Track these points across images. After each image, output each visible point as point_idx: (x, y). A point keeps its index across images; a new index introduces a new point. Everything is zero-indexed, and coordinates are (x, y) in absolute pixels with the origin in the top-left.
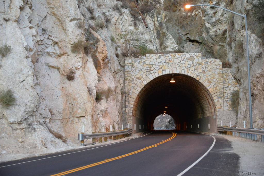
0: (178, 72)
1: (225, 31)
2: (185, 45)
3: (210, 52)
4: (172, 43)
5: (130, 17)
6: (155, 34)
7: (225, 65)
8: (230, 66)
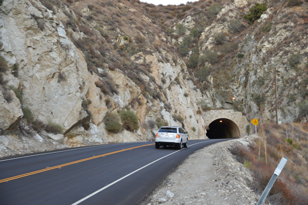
0: (224, 118)
1: (243, 99)
2: (225, 105)
3: (236, 108)
4: (219, 104)
5: (200, 92)
6: (211, 100)
7: (244, 114)
8: (245, 115)
